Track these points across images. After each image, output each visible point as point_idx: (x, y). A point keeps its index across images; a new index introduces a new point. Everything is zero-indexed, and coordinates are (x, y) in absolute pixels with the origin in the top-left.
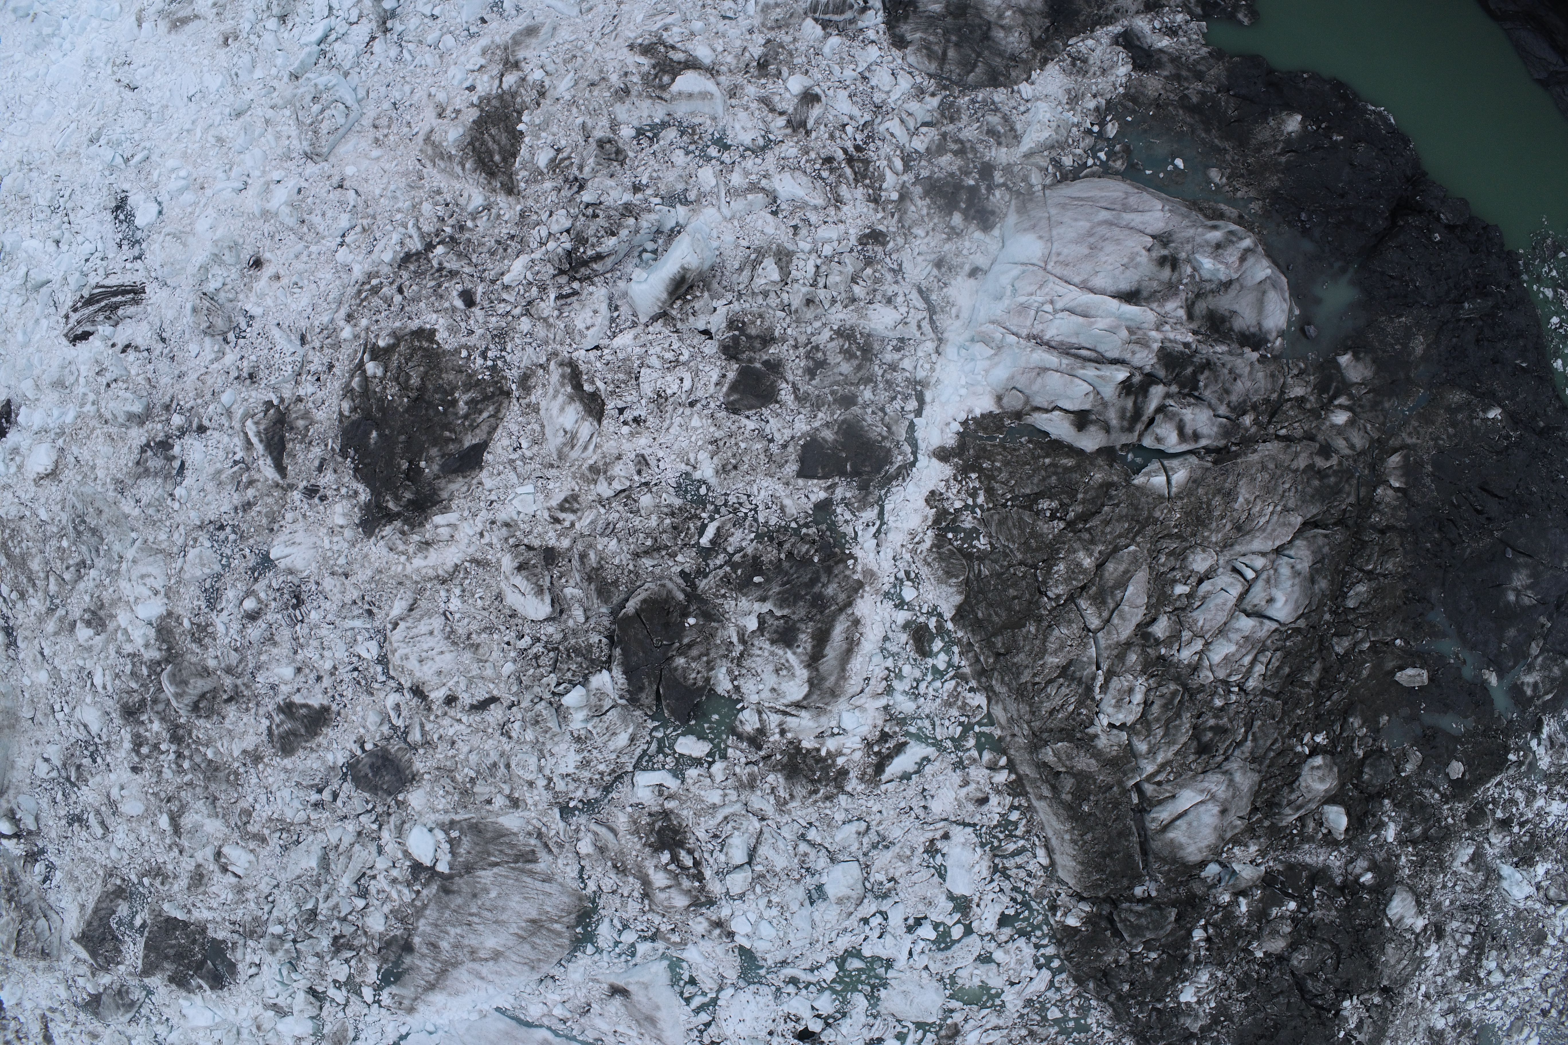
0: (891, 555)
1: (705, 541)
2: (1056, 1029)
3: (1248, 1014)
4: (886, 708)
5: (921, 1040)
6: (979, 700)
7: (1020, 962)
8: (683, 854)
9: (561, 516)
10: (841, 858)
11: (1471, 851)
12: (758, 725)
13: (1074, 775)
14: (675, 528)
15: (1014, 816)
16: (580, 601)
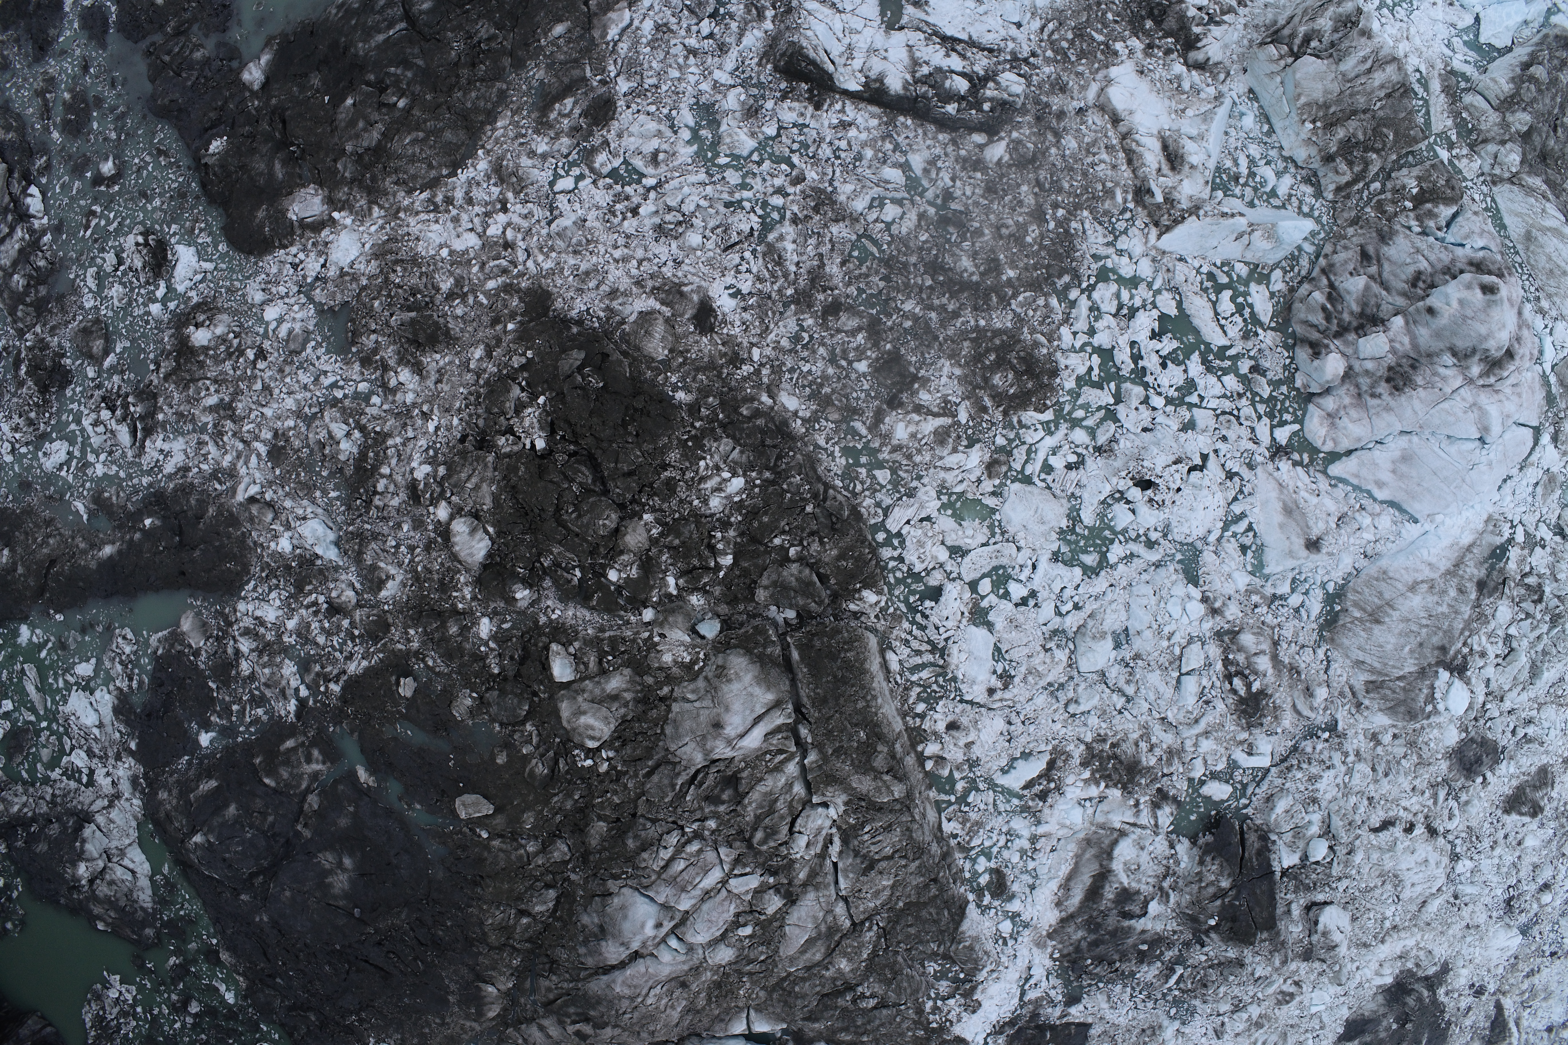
0: (1019, 961)
1: (1179, 971)
2: (881, 456)
3: (663, 451)
4: (1039, 823)
5: (1026, 462)
6: (948, 827)
7: (921, 544)
8: (1242, 692)
9: (1293, 989)
10: (1095, 677)
11: (383, 593)
12: (1159, 813)
13: (873, 769)
14: (1205, 986)
15: (921, 708)
16: (1292, 921)
